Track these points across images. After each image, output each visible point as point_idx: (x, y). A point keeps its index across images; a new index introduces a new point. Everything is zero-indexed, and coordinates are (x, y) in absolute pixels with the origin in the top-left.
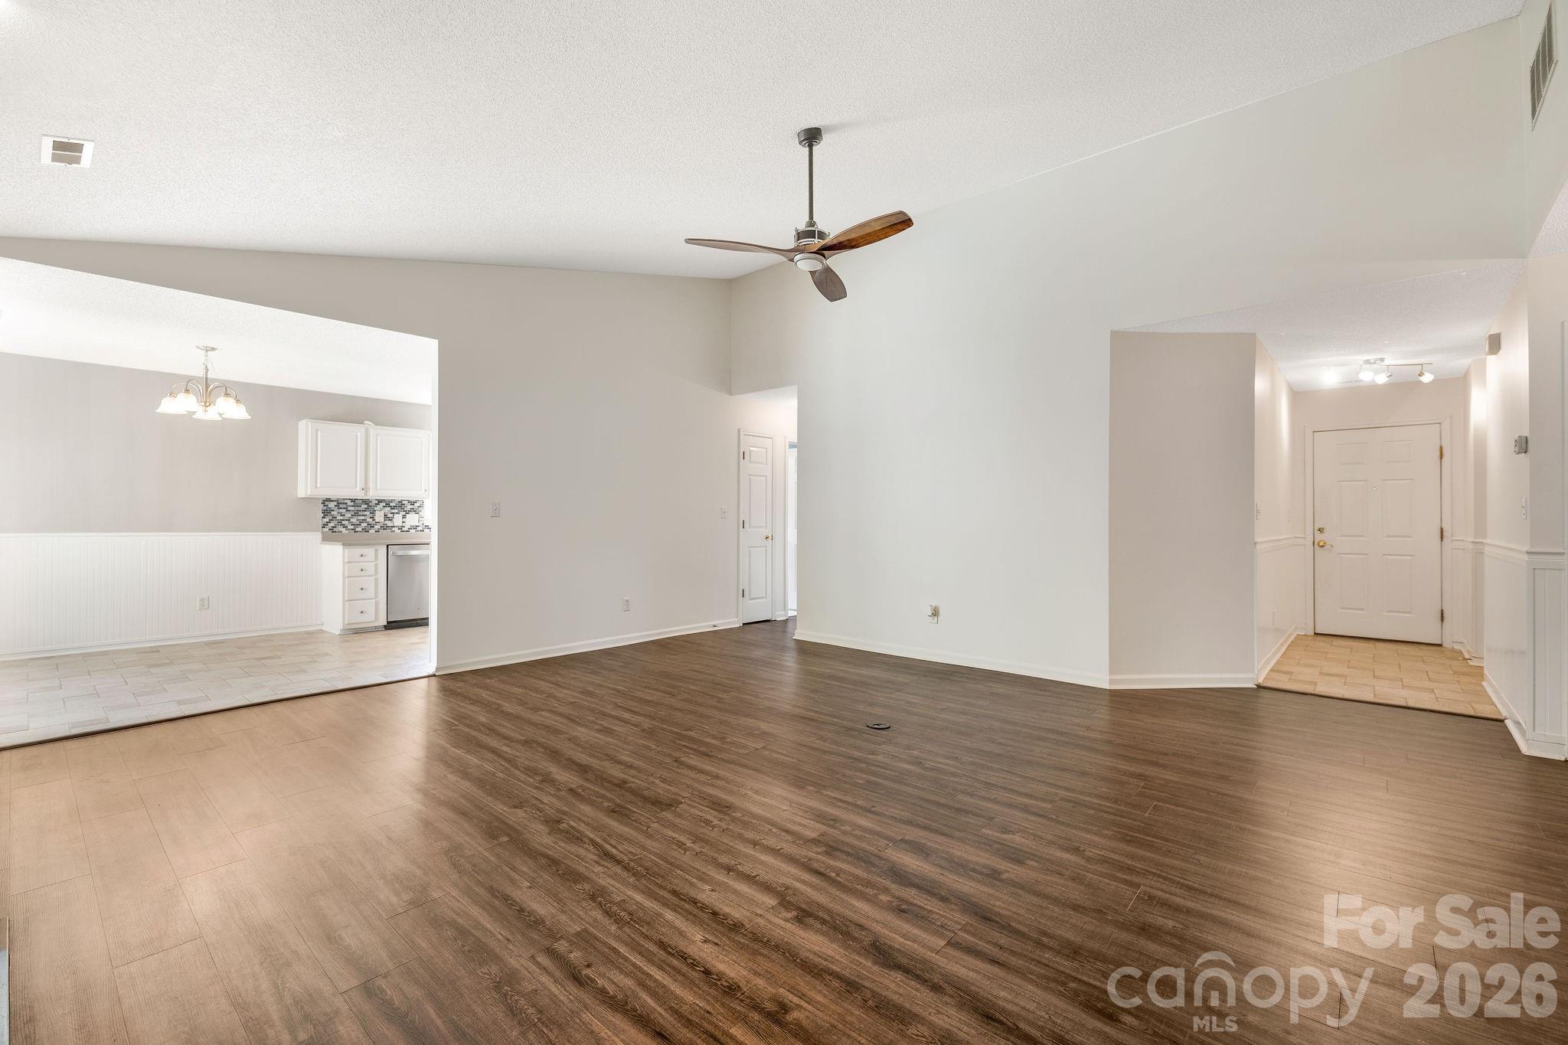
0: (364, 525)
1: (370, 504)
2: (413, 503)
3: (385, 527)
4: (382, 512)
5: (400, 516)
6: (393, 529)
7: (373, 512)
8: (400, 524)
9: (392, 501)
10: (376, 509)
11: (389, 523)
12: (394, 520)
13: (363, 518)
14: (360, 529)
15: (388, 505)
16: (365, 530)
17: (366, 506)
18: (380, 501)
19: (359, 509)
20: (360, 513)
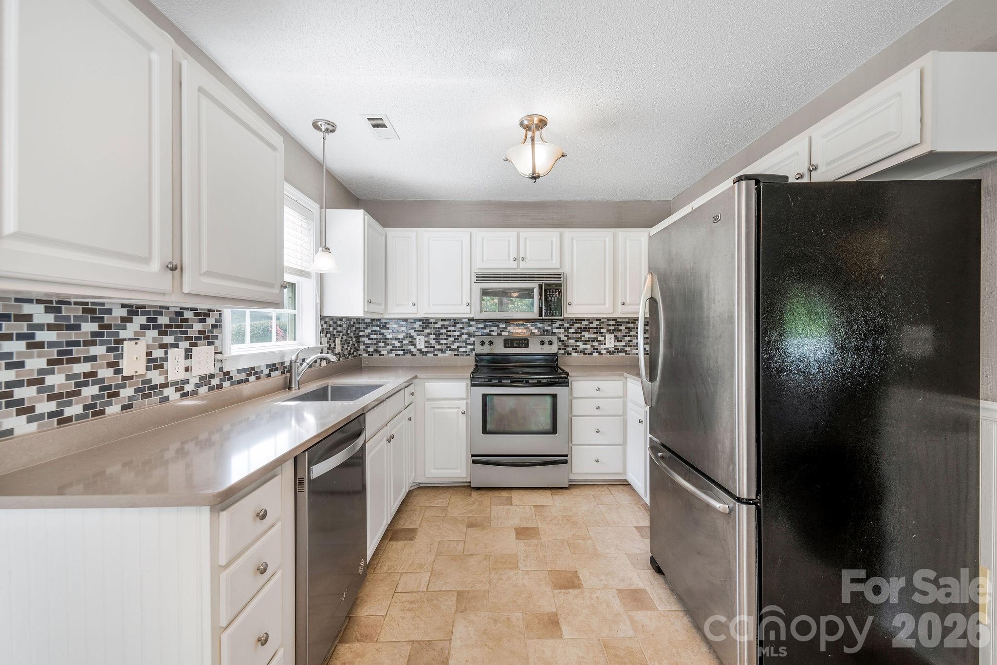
0: (90, 391)
1: (107, 319)
2: (201, 316)
3: (147, 390)
4: (142, 346)
5: (180, 352)
6: (167, 392)
7: (116, 347)
8: (182, 375)
9: (161, 310)
10: (123, 334)
11: (156, 377)
12: (169, 365)
13: (86, 367)
14: (74, 410)
15: (151, 323)
16: (94, 410)
17: (94, 327)
18: (133, 310)
19: (73, 336)
20: (77, 352)
